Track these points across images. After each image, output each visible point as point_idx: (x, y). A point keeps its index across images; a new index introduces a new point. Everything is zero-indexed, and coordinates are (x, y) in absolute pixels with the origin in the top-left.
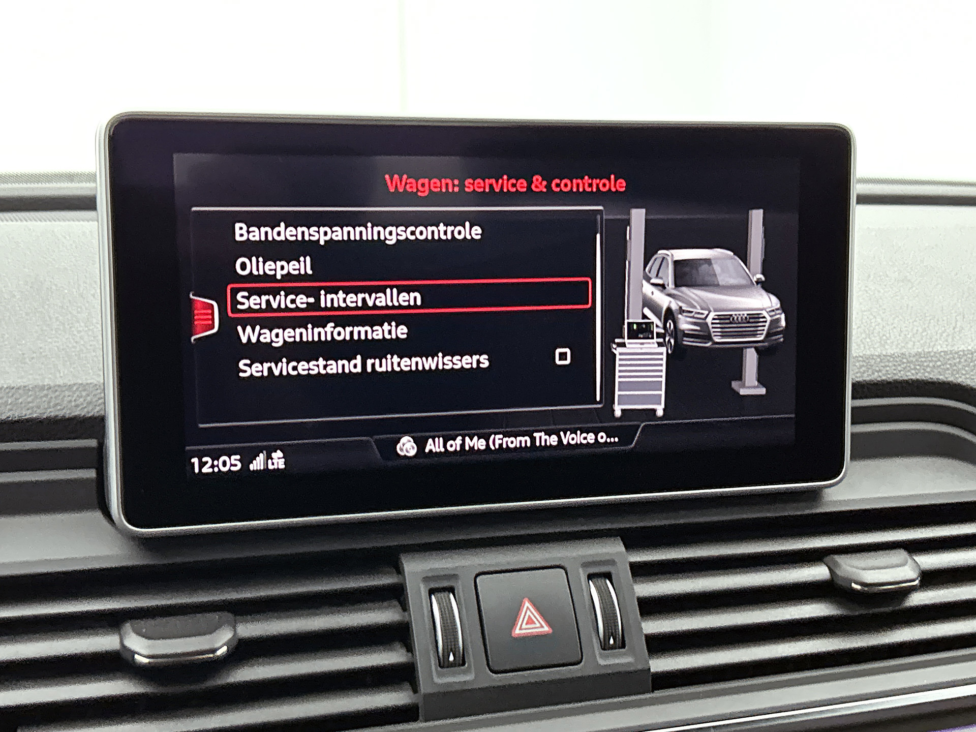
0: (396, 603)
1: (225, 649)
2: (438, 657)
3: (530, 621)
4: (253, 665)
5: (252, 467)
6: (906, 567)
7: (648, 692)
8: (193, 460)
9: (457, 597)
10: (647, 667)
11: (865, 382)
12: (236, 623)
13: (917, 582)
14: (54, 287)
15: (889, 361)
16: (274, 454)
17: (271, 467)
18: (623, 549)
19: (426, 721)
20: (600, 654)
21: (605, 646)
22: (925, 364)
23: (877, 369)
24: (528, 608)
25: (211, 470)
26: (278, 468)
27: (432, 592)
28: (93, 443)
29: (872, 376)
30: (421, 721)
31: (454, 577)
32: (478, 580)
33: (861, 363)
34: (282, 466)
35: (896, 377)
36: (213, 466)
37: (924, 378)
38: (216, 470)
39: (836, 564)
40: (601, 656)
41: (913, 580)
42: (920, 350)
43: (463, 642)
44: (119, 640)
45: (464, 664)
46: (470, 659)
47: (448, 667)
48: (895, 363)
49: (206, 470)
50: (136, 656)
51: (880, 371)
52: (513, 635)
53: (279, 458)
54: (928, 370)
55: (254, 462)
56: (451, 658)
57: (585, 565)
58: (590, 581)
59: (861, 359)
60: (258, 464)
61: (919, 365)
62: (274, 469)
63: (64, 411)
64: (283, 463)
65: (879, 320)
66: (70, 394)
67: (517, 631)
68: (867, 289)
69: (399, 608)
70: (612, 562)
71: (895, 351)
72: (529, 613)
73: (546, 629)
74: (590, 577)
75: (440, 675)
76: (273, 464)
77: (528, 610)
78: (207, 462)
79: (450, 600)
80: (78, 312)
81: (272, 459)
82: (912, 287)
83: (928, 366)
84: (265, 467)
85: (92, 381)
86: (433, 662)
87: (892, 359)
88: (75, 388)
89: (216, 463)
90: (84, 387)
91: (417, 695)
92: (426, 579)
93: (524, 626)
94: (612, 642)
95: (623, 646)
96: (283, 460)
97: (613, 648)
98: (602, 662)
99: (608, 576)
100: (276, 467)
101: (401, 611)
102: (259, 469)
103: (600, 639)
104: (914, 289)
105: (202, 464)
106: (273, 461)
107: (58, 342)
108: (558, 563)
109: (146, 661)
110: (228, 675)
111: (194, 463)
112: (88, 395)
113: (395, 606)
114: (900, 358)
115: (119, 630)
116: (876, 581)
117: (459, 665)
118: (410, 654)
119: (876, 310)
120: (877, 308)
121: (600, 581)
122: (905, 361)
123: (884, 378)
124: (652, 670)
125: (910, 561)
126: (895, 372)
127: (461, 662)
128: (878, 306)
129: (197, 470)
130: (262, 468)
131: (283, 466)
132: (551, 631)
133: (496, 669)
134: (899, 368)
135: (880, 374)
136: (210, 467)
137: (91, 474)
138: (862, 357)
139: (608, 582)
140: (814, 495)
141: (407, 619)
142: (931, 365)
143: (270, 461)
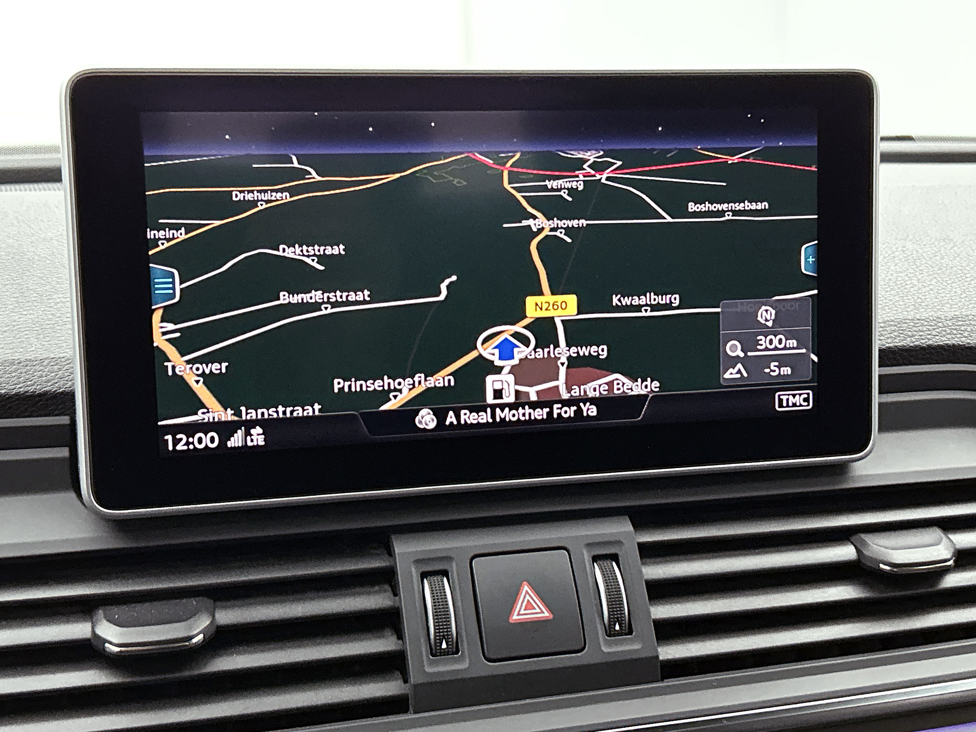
0: (387, 587)
1: (201, 636)
2: (430, 643)
3: (529, 606)
4: (232, 654)
5: (229, 444)
6: (941, 547)
7: (657, 681)
8: (166, 437)
9: (451, 581)
10: (655, 655)
11: (896, 349)
12: (214, 609)
13: (951, 563)
14: (36, 258)
15: (923, 325)
16: (253, 431)
17: (250, 444)
18: (632, 528)
19: (415, 712)
20: (605, 640)
21: (610, 632)
22: (963, 328)
23: (910, 334)
24: (527, 592)
25: (185, 448)
26: (258, 444)
27: (424, 575)
28: (65, 420)
29: (905, 341)
30: (411, 713)
31: (448, 559)
32: (474, 562)
33: (893, 328)
34: (261, 443)
35: (931, 342)
36: (187, 443)
37: (961, 343)
38: (191, 447)
39: (864, 543)
40: (606, 642)
41: (949, 560)
42: (957, 313)
43: (456, 628)
44: (90, 629)
45: (457, 652)
46: (464, 646)
47: (441, 655)
48: (929, 327)
49: (180, 447)
50: (107, 645)
51: (913, 336)
52: (511, 621)
53: (258, 435)
54: (966, 334)
55: (232, 439)
56: (444, 646)
57: (589, 545)
58: (595, 564)
59: (893, 323)
60: (236, 441)
61: (956, 329)
62: (254, 446)
63: (34, 387)
64: (263, 440)
65: (915, 282)
66: (42, 368)
67: (515, 617)
68: (904, 249)
69: (390, 594)
70: (619, 543)
71: (930, 314)
72: (528, 597)
73: (546, 614)
74: (595, 559)
75: (431, 663)
76: (252, 441)
77: (527, 593)
78: (181, 439)
79: (443, 584)
80: (58, 283)
81: (251, 435)
82: (953, 247)
83: (966, 330)
84: (244, 444)
85: (65, 354)
86: (424, 649)
87: (926, 323)
88: (45, 363)
89: (191, 440)
90: (55, 361)
91: (407, 685)
92: (417, 562)
93: (522, 612)
94: (617, 627)
95: (630, 633)
96: (263, 436)
97: (619, 634)
98: (605, 649)
99: (615, 558)
100: (255, 444)
101: (392, 595)
102: (237, 446)
103: (604, 624)
104: (956, 248)
105: (176, 442)
106: (252, 437)
107: (34, 314)
108: (560, 545)
109: (117, 649)
110: (205, 665)
111: (167, 440)
112: (60, 369)
113: (385, 591)
114: (935, 322)
115: (92, 617)
116: (906, 561)
117: (453, 654)
118: (400, 642)
119: (912, 271)
120: (913, 269)
121: (606, 563)
122: (940, 325)
123: (917, 343)
124: (661, 658)
125: (945, 539)
126: (929, 337)
127: (455, 649)
128: (914, 267)
129: (171, 448)
130: (240, 445)
131: (263, 443)
132: (551, 617)
133: (492, 657)
134: (934, 333)
135: (913, 339)
136: (184, 445)
137: (64, 452)
138: (893, 321)
139: (614, 564)
140: (841, 469)
141: (397, 604)
142: (969, 329)
143: (249, 438)
